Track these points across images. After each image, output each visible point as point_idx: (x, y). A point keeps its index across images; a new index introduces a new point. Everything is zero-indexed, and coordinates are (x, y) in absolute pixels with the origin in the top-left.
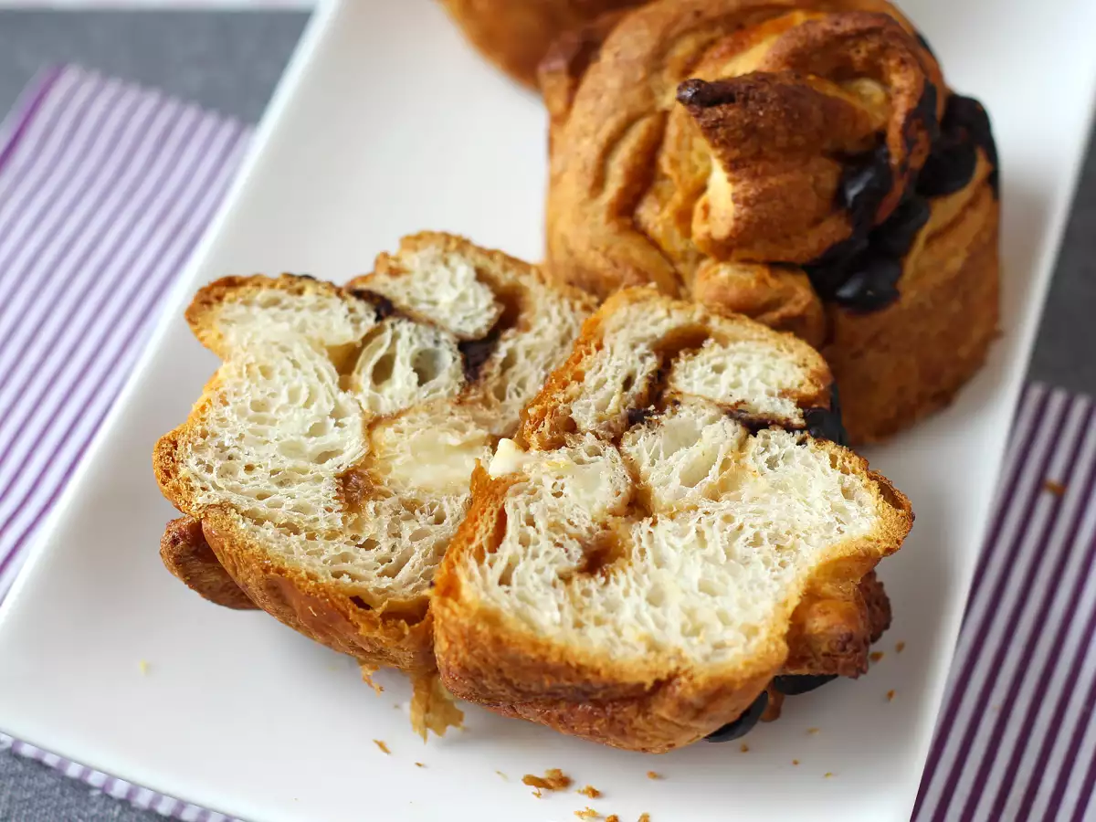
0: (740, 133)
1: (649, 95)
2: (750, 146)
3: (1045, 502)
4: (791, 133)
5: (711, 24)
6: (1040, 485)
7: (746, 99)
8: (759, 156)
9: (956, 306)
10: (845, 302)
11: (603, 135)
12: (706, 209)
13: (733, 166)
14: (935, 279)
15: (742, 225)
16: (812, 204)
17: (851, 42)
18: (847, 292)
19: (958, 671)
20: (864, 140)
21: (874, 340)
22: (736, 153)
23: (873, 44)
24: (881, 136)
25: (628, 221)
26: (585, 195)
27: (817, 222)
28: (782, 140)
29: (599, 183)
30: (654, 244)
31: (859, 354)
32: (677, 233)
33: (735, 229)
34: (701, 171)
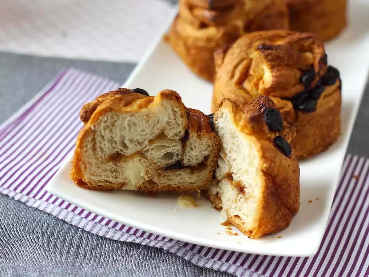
0: (274, 58)
1: (247, 54)
2: (277, 62)
3: (353, 181)
4: (288, 60)
6: (352, 176)
7: (276, 49)
8: (279, 65)
9: (331, 117)
10: (301, 110)
11: (234, 64)
12: (263, 82)
13: (272, 68)
14: (326, 107)
15: (274, 83)
16: (293, 80)
17: (304, 40)
18: (301, 107)
19: (331, 217)
20: (308, 66)
21: (309, 122)
22: (273, 63)
23: (311, 40)
24: (312, 66)
25: (240, 86)
26: (228, 79)
27: (294, 85)
28: (286, 62)
29: (232, 76)
30: (248, 92)
31: (304, 126)
32: (254, 89)
33: (272, 84)
34: (261, 74)
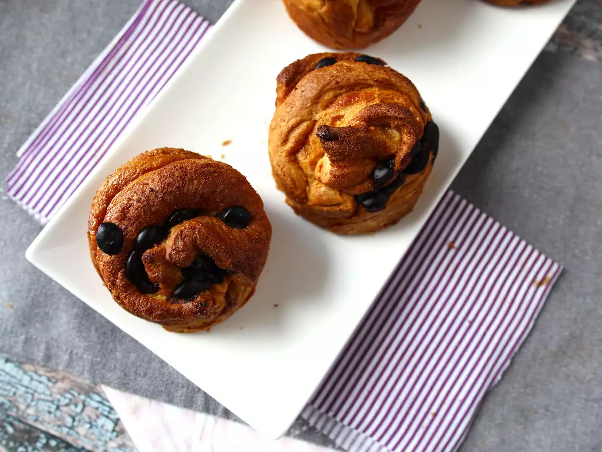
1: (311, 113)
2: (340, 158)
4: (358, 155)
5: (341, 88)
7: (343, 141)
8: (343, 161)
10: (364, 206)
12: (321, 166)
16: (360, 178)
18: (366, 203)
24: (394, 156)
25: (293, 158)
26: (279, 144)
27: (361, 183)
29: (285, 141)
30: (300, 168)
32: (309, 168)
